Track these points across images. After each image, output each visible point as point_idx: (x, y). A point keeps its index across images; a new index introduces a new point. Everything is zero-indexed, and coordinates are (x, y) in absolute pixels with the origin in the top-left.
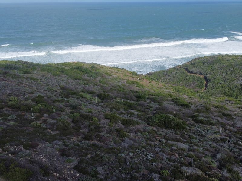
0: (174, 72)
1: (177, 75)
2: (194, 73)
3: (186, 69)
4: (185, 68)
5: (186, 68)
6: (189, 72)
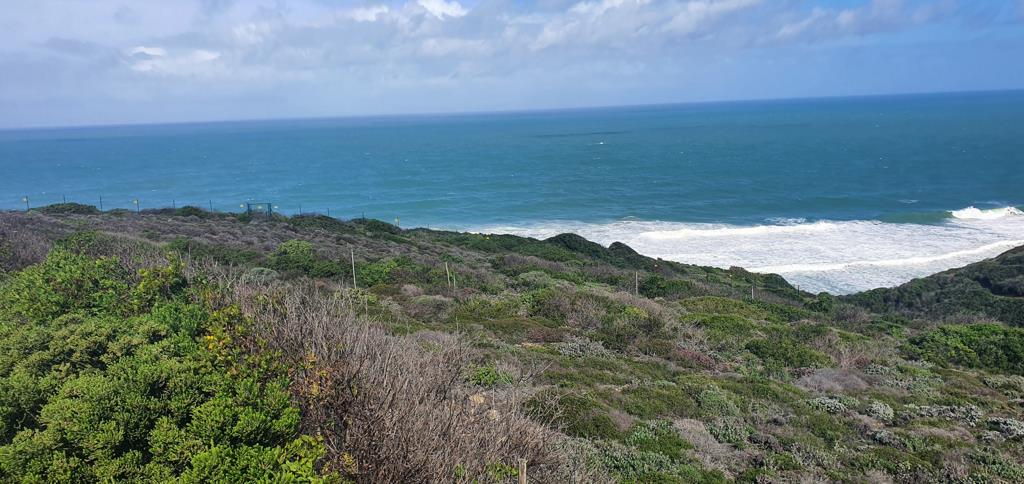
0: (933, 294)
1: (946, 301)
3: (985, 282)
4: (977, 279)
5: (982, 276)
6: (998, 290)
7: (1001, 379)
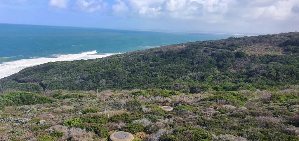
2: (27, 82)
4: (14, 79)
6: (20, 82)
7: (20, 107)
